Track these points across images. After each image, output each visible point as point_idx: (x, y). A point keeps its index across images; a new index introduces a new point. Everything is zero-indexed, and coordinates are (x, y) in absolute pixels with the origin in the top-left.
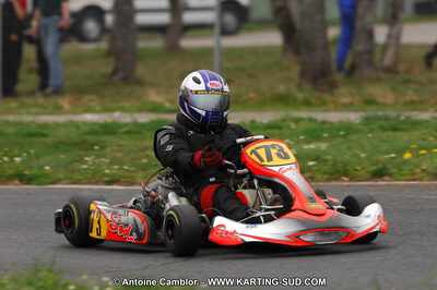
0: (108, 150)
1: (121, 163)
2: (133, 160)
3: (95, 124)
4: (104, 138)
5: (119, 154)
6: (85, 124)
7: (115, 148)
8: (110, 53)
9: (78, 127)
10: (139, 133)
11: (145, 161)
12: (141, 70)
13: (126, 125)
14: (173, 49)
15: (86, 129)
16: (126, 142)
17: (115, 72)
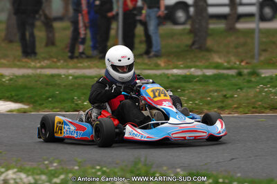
0: (187, 92)
1: (194, 100)
2: (202, 98)
3: (179, 76)
4: (184, 84)
5: (193, 95)
6: (173, 75)
7: (191, 91)
8: (191, 31)
9: (168, 77)
10: (206, 81)
11: (209, 99)
12: (210, 43)
13: (198, 76)
14: (231, 29)
15: (173, 79)
16: (198, 87)
17: (193, 43)
